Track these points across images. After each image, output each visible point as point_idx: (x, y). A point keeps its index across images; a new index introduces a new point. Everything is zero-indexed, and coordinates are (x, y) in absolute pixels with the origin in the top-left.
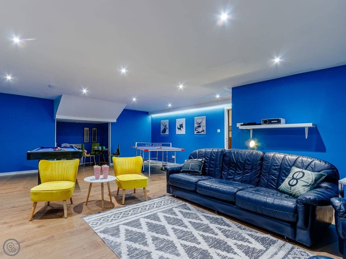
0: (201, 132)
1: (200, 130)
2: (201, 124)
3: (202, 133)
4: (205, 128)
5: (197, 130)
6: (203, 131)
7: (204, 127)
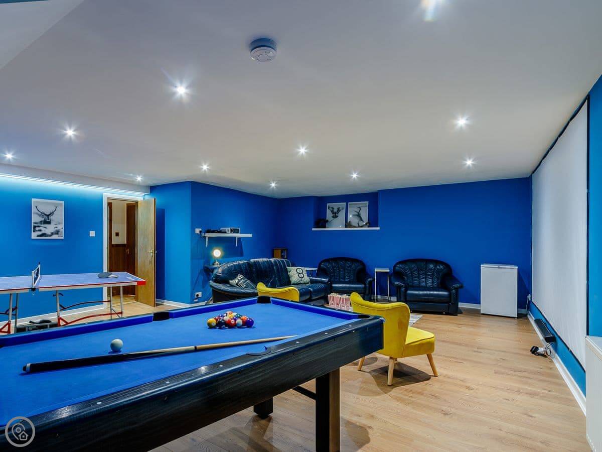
0: (52, 234)
1: (49, 229)
2: (51, 217)
3: (55, 237)
4: (61, 227)
5: (40, 230)
6: (57, 233)
7: (59, 223)
